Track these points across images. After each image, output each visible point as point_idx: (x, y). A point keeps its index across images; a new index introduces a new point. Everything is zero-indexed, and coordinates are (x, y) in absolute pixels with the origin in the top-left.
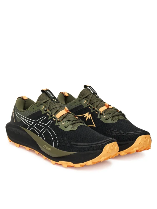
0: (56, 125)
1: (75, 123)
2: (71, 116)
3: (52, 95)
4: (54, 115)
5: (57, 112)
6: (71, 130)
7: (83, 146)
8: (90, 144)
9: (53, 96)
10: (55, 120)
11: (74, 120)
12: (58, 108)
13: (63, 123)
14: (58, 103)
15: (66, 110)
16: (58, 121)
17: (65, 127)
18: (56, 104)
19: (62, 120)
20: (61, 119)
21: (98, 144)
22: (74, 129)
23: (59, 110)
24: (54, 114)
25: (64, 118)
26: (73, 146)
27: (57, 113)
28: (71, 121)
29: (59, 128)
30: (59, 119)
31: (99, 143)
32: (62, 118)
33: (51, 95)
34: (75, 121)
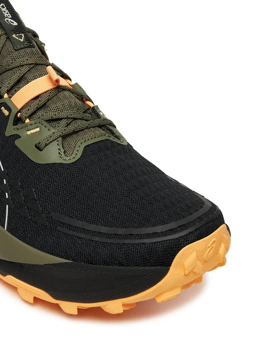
0: (7, 134)
1: (75, 132)
2: (66, 102)
3: (15, 16)
4: (6, 96)
5: (21, 82)
6: (59, 161)
7: (95, 239)
8: (121, 231)
9: (15, 24)
10: (6, 113)
11: (75, 119)
12: (24, 70)
13: (33, 131)
14: (28, 50)
15: (50, 78)
16: (18, 121)
17: (39, 148)
18: (22, 52)
19: (30, 117)
20: (29, 113)
21: (149, 236)
22: (69, 160)
23: (29, 76)
24: (8, 92)
25: (38, 109)
26: (59, 228)
27: (19, 88)
28: (64, 122)
29: (16, 147)
30: (19, 111)
31: (155, 235)
32: (32, 110)
33: (8, 19)
34: (79, 122)
